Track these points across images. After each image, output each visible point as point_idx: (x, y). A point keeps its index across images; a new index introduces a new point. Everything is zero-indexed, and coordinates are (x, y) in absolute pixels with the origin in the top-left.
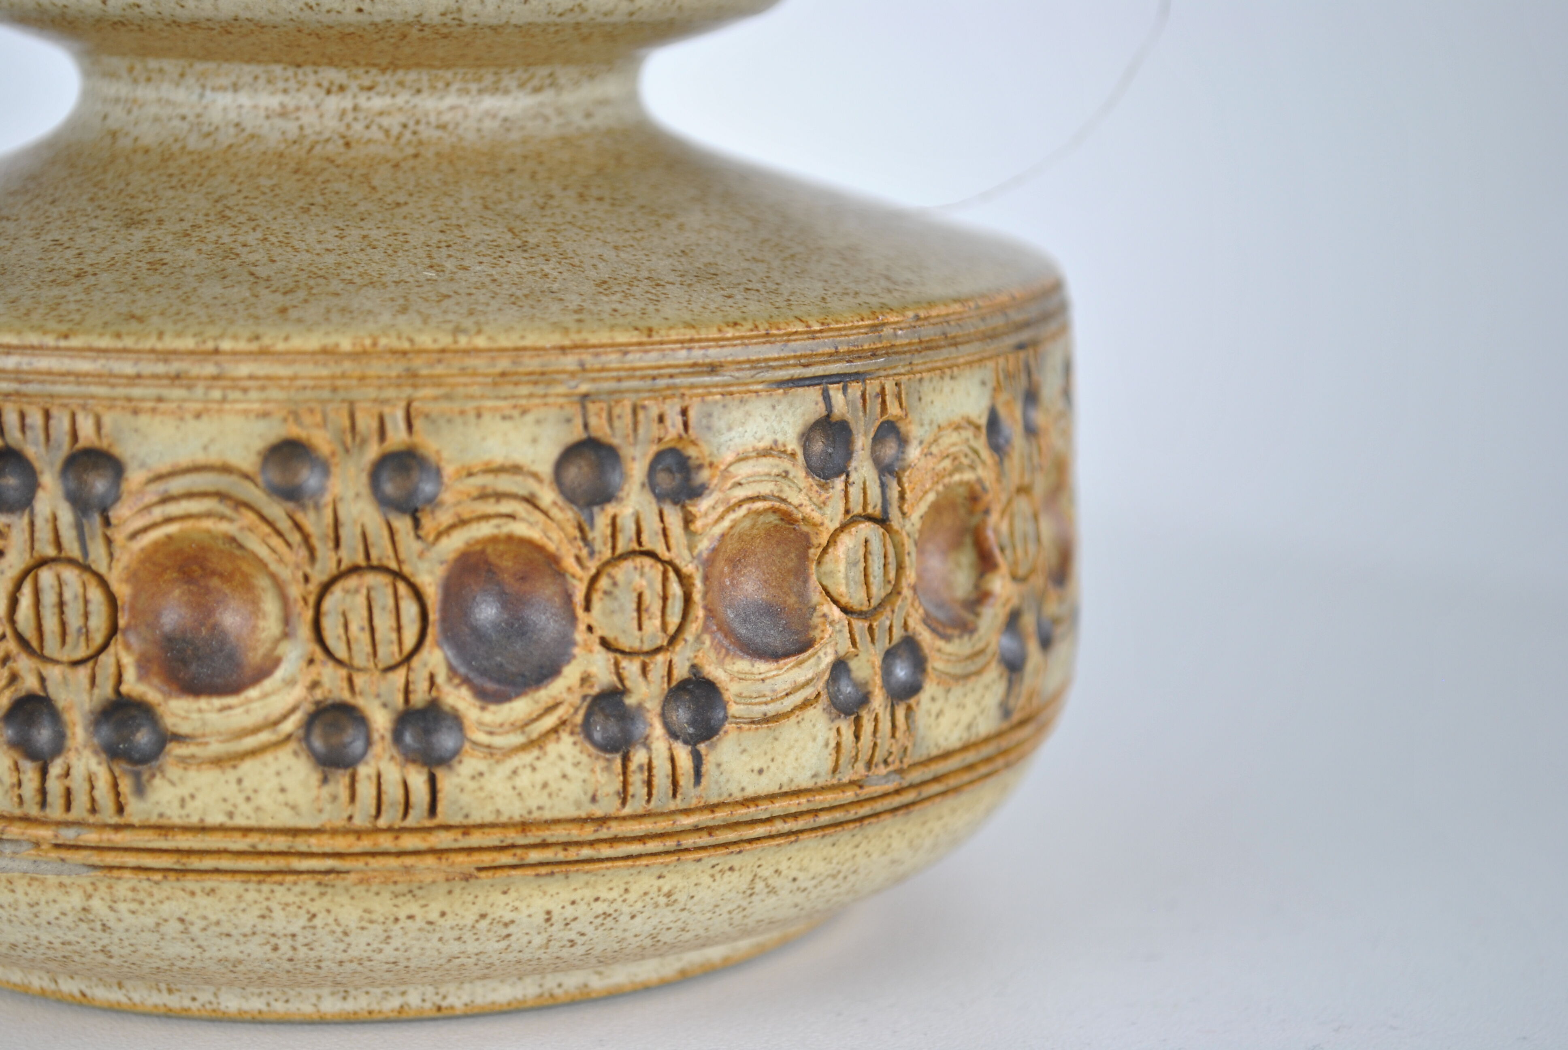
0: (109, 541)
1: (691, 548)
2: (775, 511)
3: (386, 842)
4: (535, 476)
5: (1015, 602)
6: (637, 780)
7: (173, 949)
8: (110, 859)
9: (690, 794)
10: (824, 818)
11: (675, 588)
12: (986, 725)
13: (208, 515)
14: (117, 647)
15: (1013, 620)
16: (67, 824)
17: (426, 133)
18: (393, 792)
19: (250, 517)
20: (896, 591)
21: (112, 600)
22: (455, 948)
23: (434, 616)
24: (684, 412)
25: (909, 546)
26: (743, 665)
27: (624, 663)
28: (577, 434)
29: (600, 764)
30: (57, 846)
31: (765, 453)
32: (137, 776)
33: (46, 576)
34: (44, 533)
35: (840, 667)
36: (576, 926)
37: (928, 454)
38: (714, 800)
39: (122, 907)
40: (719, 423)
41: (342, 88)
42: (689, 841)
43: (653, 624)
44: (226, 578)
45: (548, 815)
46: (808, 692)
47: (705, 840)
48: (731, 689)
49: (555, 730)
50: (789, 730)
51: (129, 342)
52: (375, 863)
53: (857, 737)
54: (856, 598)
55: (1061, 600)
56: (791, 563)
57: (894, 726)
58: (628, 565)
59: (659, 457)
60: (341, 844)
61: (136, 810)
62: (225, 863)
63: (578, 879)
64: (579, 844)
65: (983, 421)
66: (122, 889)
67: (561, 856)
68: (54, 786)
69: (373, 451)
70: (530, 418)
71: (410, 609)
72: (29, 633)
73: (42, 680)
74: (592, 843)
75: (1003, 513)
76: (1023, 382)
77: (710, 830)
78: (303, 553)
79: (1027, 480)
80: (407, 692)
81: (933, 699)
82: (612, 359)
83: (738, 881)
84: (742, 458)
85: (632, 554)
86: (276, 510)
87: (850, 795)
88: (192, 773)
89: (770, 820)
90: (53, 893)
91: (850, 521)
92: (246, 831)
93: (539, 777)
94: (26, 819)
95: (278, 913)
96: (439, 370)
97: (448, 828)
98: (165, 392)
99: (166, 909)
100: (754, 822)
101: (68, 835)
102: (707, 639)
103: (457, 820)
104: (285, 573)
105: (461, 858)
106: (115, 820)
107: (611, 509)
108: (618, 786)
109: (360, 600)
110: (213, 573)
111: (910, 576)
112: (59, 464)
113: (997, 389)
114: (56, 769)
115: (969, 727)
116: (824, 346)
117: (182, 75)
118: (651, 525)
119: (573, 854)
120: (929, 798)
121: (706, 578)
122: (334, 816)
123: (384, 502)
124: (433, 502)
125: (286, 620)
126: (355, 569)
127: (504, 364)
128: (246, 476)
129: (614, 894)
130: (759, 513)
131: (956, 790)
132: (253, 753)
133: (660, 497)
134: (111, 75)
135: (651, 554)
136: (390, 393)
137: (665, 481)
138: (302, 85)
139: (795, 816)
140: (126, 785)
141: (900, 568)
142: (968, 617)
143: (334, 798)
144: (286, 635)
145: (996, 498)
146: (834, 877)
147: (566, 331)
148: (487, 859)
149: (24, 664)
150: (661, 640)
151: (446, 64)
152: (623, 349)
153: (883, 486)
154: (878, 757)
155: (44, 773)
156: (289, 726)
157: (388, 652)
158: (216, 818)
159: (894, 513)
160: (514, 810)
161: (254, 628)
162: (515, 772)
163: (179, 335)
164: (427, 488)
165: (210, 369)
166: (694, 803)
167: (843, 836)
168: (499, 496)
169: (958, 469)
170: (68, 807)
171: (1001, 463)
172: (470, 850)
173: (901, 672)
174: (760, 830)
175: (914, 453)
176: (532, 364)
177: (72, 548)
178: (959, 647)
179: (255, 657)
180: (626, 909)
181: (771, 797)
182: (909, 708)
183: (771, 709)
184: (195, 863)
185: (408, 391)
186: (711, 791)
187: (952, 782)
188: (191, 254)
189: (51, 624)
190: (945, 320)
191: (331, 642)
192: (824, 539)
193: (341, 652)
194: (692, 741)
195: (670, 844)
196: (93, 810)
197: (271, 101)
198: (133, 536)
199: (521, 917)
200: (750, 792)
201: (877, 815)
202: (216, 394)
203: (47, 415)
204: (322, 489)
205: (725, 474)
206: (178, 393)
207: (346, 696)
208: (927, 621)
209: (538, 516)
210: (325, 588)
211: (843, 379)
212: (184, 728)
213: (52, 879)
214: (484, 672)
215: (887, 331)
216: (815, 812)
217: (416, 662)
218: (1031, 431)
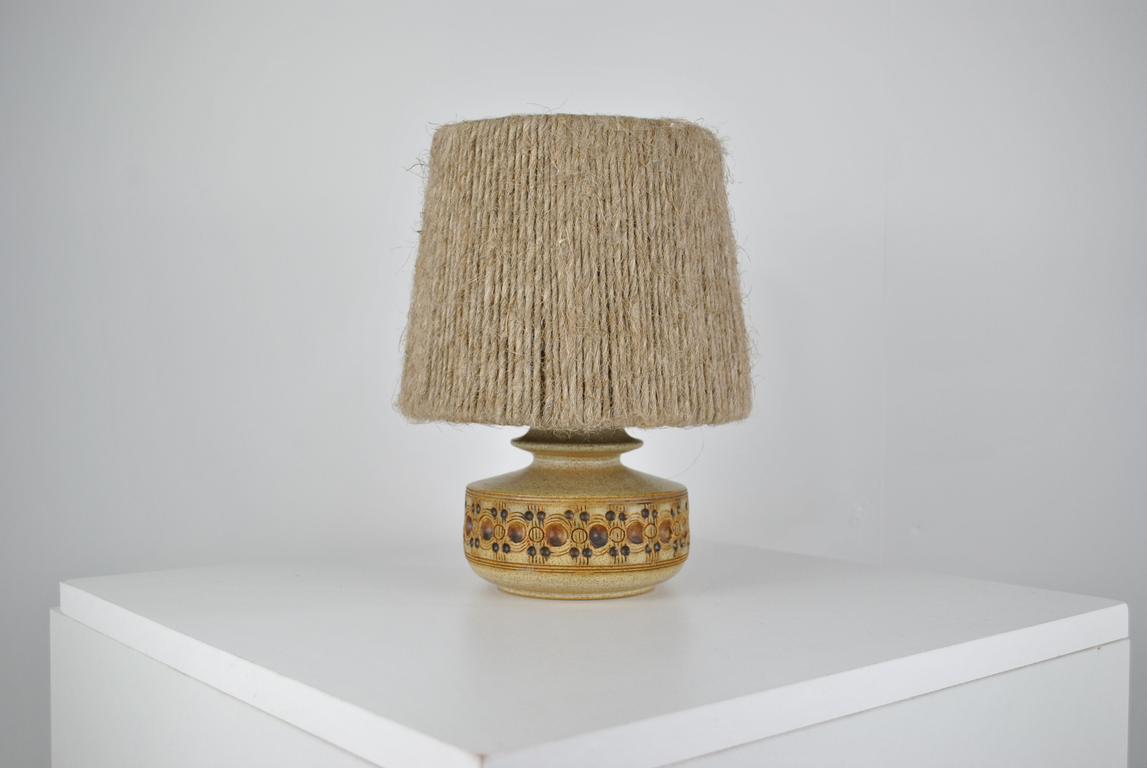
0: (543, 525)
1: (625, 527)
2: (637, 522)
3: (581, 568)
4: (603, 516)
5: (676, 539)
6: (617, 561)
7: (550, 585)
8: (542, 570)
9: (624, 563)
10: (645, 569)
11: (623, 533)
12: (671, 557)
13: (557, 521)
14: (544, 539)
15: (675, 542)
16: (536, 565)
17: (587, 467)
18: (582, 561)
19: (563, 521)
20: (656, 535)
21: (543, 533)
22: (590, 585)
23: (588, 536)
24: (624, 507)
25: (658, 529)
26: (632, 544)
27: (615, 543)
28: (609, 510)
29: (611, 558)
30: (534, 568)
31: (636, 514)
32: (546, 558)
33: (534, 530)
34: (534, 523)
35: (647, 546)
36: (608, 583)
37: (661, 515)
38: (628, 564)
39: (543, 578)
40: (629, 509)
41: (575, 460)
42: (624, 570)
43: (619, 538)
44: (559, 530)
45: (604, 565)
46: (642, 549)
47: (627, 570)
48: (631, 548)
49: (605, 553)
50: (639, 554)
51: (547, 497)
52: (579, 571)
53: (650, 556)
54: (650, 536)
55: (685, 540)
56: (640, 530)
57: (656, 556)
58: (616, 529)
59: (620, 514)
60: (575, 568)
61: (546, 563)
62: (558, 571)
63: (608, 575)
64: (609, 570)
65: (670, 510)
66: (543, 575)
67: (606, 571)
68: (534, 560)
69: (580, 512)
70: (602, 508)
71: (585, 535)
72: (532, 538)
73: (533, 544)
74: (610, 570)
75: (673, 525)
76: (677, 505)
77: (628, 569)
78: (570, 526)
79: (678, 520)
80: (584, 546)
81: (662, 552)
82: (614, 500)
83: (632, 577)
84: (632, 514)
85: (616, 528)
86: (567, 520)
87: (649, 565)
88: (554, 558)
89: (637, 568)
90: (533, 576)
91: (649, 524)
92: (561, 566)
93: (603, 559)
94: (530, 565)
95: (565, 579)
96: (590, 501)
97: (590, 566)
98: (552, 504)
99: (549, 578)
100: (634, 568)
101: (536, 567)
102: (627, 541)
103: (591, 565)
104: (568, 529)
105: (592, 571)
106: (543, 564)
107: (613, 521)
108: (614, 561)
109: (578, 533)
110: (557, 530)
111: (658, 533)
112: (537, 513)
113: (672, 506)
114: (535, 557)
115: (668, 557)
116: (645, 498)
117: (551, 458)
118: (619, 523)
119: (607, 571)
120: (662, 567)
121: (627, 532)
122: (574, 564)
123: (581, 519)
124: (588, 519)
125: (568, 536)
126: (577, 529)
127: (599, 500)
128: (563, 515)
129: (614, 578)
130: (635, 522)
131: (666, 567)
132: (563, 555)
133: (621, 520)
134: (540, 458)
135: (619, 528)
136: (583, 504)
137: (621, 517)
138: (569, 460)
139: (640, 568)
140: (545, 559)
141: (656, 532)
142: (668, 540)
143: (574, 561)
144: (568, 538)
145: (672, 523)
146: (647, 578)
147: (607, 496)
148: (595, 571)
149: (531, 542)
150: (621, 540)
151: (590, 457)
152: (615, 498)
153: (654, 519)
154: (653, 560)
155: (533, 558)
156: (568, 551)
157: (582, 541)
158: (557, 564)
159: (655, 523)
160: (599, 564)
161: (563, 538)
162: (599, 558)
163: (554, 496)
164: (588, 517)
165: (558, 500)
166: (625, 565)
167: (648, 572)
168: (598, 519)
169: (666, 517)
170: (536, 562)
171: (673, 517)
172: (593, 570)
173: (657, 547)
174: (635, 570)
175: (659, 515)
176: (602, 500)
177: (538, 526)
178: (666, 544)
179: (563, 541)
180: (615, 581)
181: (637, 565)
182: (658, 553)
183: (637, 551)
184: (554, 571)
185: (585, 504)
186: (628, 562)
187: (665, 566)
188: (554, 485)
189: (535, 536)
190: (664, 495)
191: (574, 539)
192: (645, 527)
193: (575, 541)
194: (625, 555)
195: (622, 570)
196: (540, 563)
197: (564, 462)
198: (547, 524)
199: (600, 580)
200: (634, 563)
201: (653, 569)
202: (559, 504)
203: (535, 507)
204: (573, 517)
205: (630, 517)
206: (553, 504)
207: (576, 547)
208: (661, 540)
209: (603, 522)
210: (573, 531)
211: (648, 503)
212: (553, 551)
213: (533, 574)
214: (595, 544)
215: (654, 497)
216: (643, 568)
217: (586, 542)
218: (678, 513)
